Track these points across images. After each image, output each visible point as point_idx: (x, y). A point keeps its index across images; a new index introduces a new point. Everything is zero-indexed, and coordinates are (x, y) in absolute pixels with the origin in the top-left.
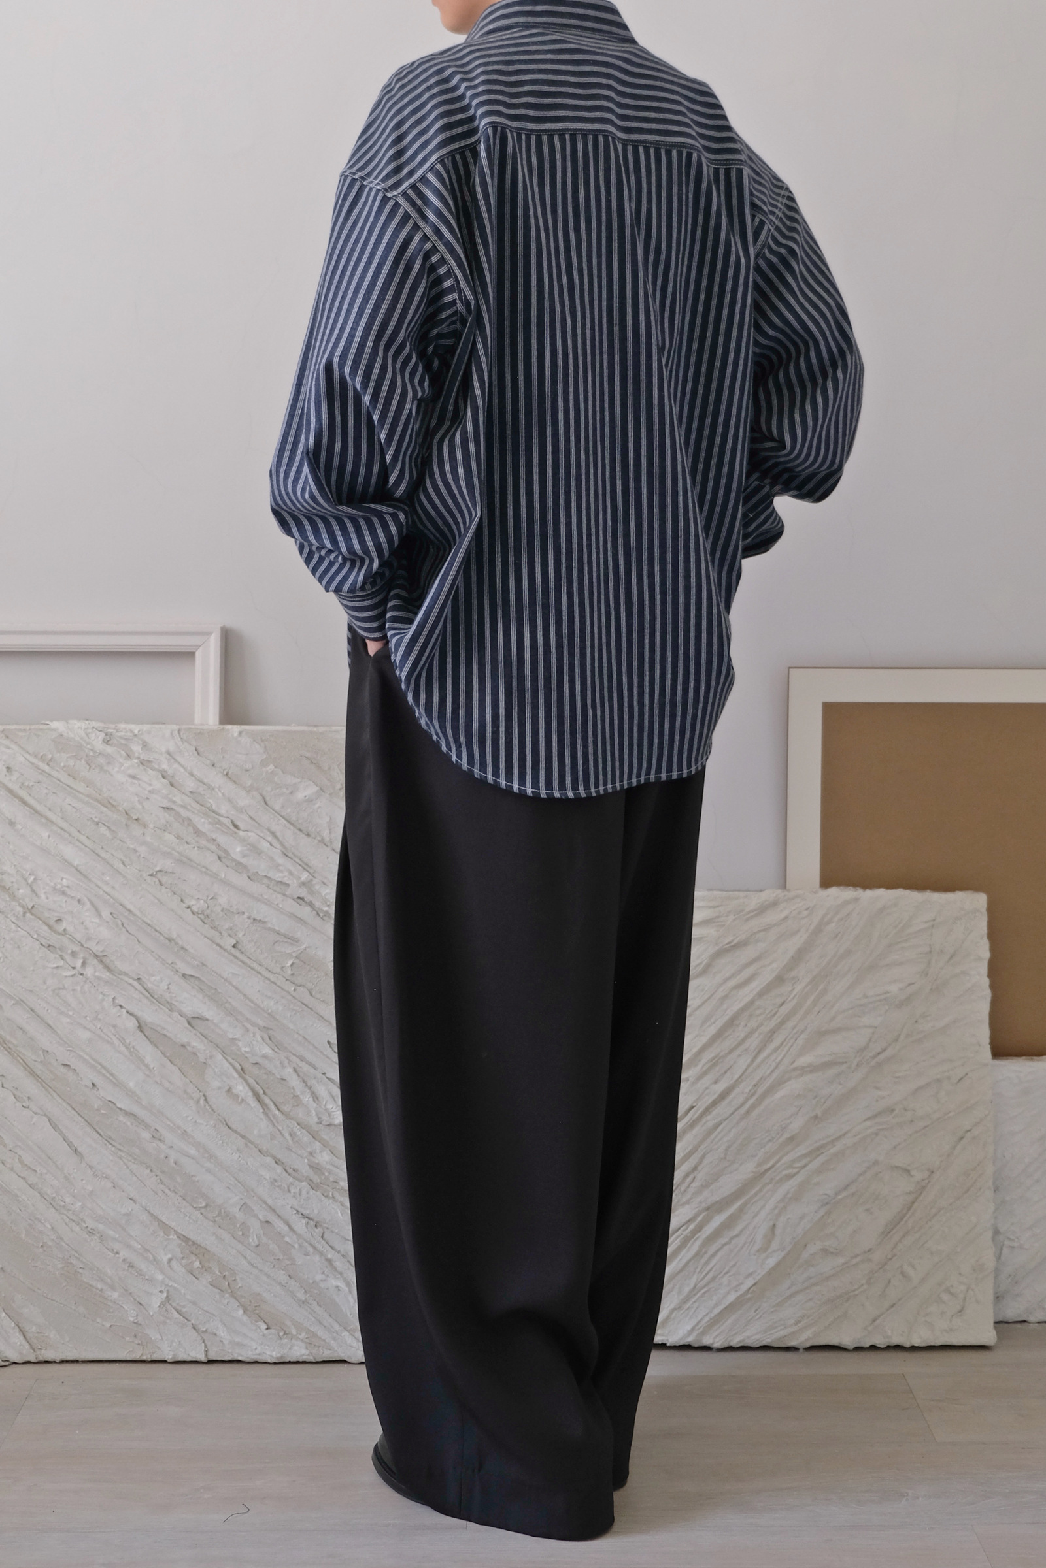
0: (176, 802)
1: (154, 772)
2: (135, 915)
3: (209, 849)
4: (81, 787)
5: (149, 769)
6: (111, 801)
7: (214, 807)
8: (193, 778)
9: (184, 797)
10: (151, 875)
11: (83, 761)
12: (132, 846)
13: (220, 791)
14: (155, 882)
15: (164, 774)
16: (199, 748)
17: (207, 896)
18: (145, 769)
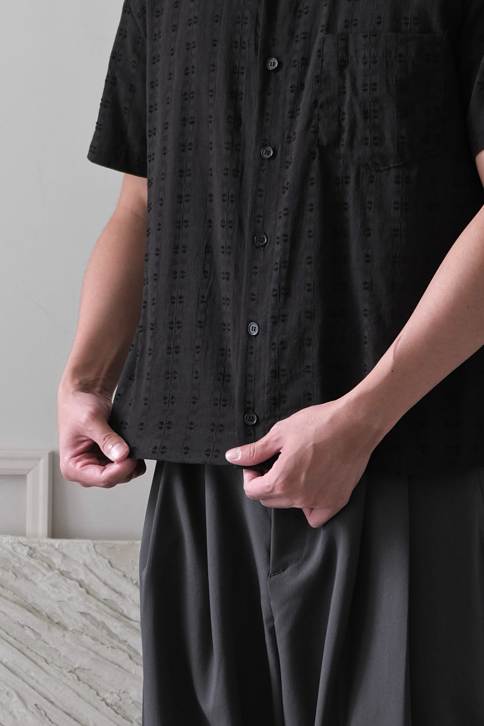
0: (90, 608)
1: (73, 581)
2: (57, 707)
3: (120, 649)
4: (9, 594)
5: (68, 579)
6: (35, 607)
7: (125, 613)
8: (107, 587)
9: (99, 603)
10: (69, 672)
11: (10, 573)
12: (53, 646)
13: (130, 598)
14: (74, 678)
15: (82, 583)
16: (112, 561)
17: (120, 691)
18: (65, 580)
